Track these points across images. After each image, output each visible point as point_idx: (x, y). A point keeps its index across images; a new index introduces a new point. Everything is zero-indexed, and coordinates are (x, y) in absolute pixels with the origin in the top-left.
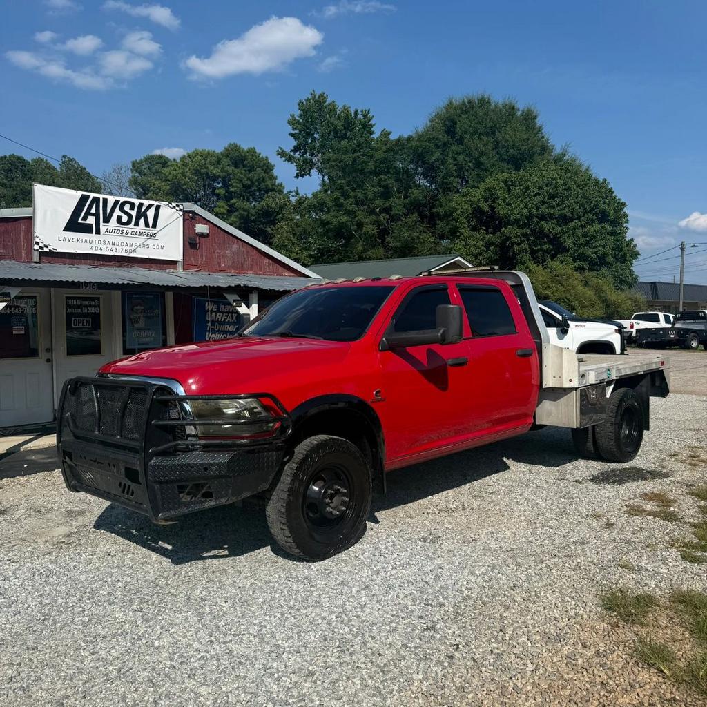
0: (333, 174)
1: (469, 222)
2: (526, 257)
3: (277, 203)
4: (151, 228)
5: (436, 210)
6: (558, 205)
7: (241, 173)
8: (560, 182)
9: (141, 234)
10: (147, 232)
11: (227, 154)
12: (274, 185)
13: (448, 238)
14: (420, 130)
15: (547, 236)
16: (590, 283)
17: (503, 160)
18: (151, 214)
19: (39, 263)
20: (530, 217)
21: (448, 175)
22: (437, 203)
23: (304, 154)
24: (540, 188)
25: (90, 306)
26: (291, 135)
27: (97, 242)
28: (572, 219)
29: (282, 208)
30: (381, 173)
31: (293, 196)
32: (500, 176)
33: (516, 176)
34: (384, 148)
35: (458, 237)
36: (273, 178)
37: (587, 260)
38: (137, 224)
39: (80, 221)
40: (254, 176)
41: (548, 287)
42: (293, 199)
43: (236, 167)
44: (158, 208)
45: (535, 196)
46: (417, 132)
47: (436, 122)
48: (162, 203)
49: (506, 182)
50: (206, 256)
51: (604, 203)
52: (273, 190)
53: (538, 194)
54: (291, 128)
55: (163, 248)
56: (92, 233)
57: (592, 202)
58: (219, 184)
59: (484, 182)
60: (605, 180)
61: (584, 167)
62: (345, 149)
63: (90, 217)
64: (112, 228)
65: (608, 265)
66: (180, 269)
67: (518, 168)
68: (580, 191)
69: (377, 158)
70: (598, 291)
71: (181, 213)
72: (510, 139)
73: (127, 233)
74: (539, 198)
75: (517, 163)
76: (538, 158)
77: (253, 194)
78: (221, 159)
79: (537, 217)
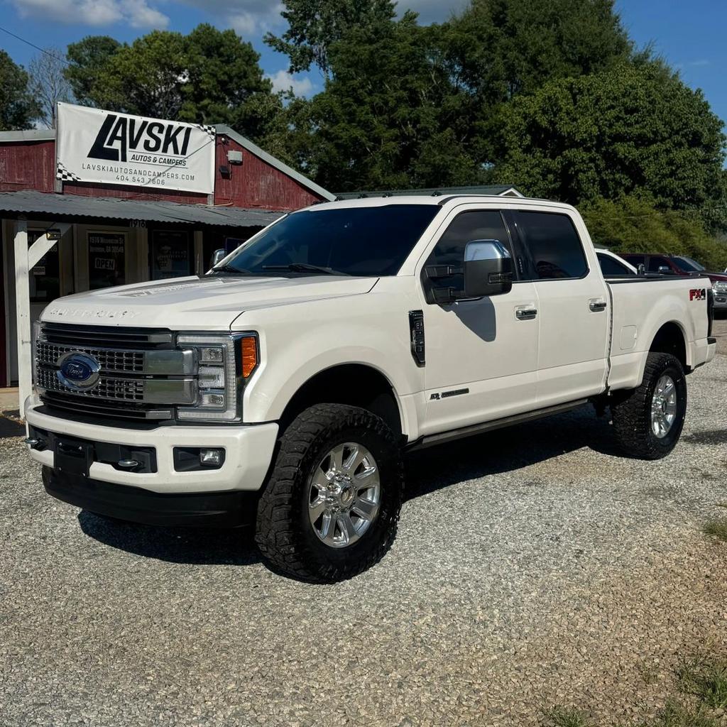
0: (344, 70)
1: (521, 139)
2: (594, 190)
3: (265, 107)
4: (180, 155)
5: (477, 123)
6: (637, 122)
7: (216, 65)
8: (641, 92)
9: (169, 161)
10: (176, 159)
11: (197, 38)
12: (259, 82)
13: (492, 161)
14: (459, 16)
15: (621, 161)
16: (673, 225)
17: (568, 60)
18: (180, 138)
19: (62, 194)
20: (600, 138)
21: (496, 78)
22: (479, 114)
23: (300, 40)
24: (615, 99)
25: (114, 245)
26: (285, 15)
27: (123, 170)
28: (655, 141)
29: (272, 114)
30: (406, 72)
31: (286, 98)
32: (564, 82)
33: (584, 81)
34: (410, 39)
35: (506, 161)
36: (258, 72)
37: (670, 195)
38: (165, 150)
39: (105, 146)
40: (233, 69)
41: (622, 230)
42: (286, 104)
43: (208, 57)
44: (189, 130)
45: (609, 108)
46: (454, 18)
47: (481, 5)
48: (193, 126)
49: (570, 89)
50: (239, 189)
51: (696, 122)
52: (257, 89)
53: (612, 107)
54: (285, 6)
55: (193, 178)
56: (118, 160)
57: (681, 120)
58: (184, 77)
59: (541, 87)
60: (699, 91)
61: (673, 72)
62: (359, 39)
63: (116, 142)
64: (139, 154)
65: (698, 202)
66: (211, 204)
67: (586, 71)
68: (667, 104)
69: (402, 51)
70: (684, 235)
71: (213, 137)
72: (577, 31)
73: (155, 161)
74: (613, 113)
75: (585, 64)
76: (613, 58)
77: (230, 93)
78: (189, 46)
79: (609, 137)
